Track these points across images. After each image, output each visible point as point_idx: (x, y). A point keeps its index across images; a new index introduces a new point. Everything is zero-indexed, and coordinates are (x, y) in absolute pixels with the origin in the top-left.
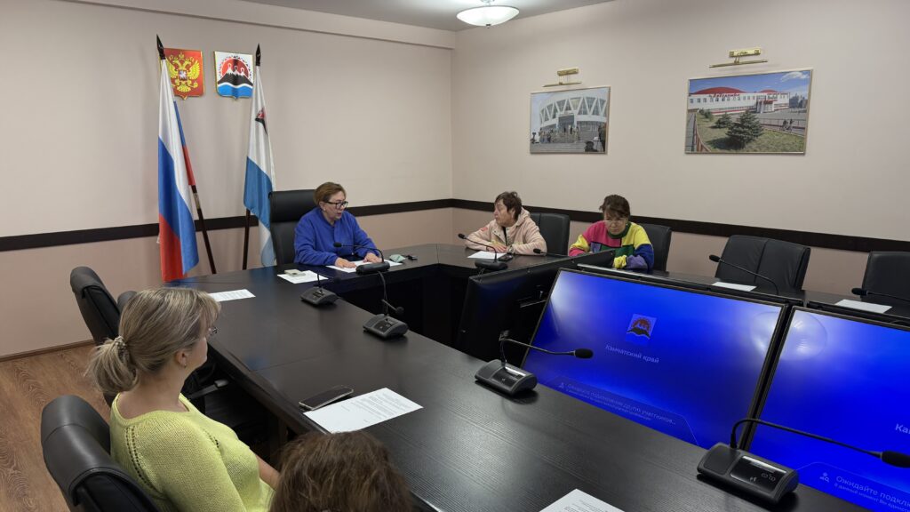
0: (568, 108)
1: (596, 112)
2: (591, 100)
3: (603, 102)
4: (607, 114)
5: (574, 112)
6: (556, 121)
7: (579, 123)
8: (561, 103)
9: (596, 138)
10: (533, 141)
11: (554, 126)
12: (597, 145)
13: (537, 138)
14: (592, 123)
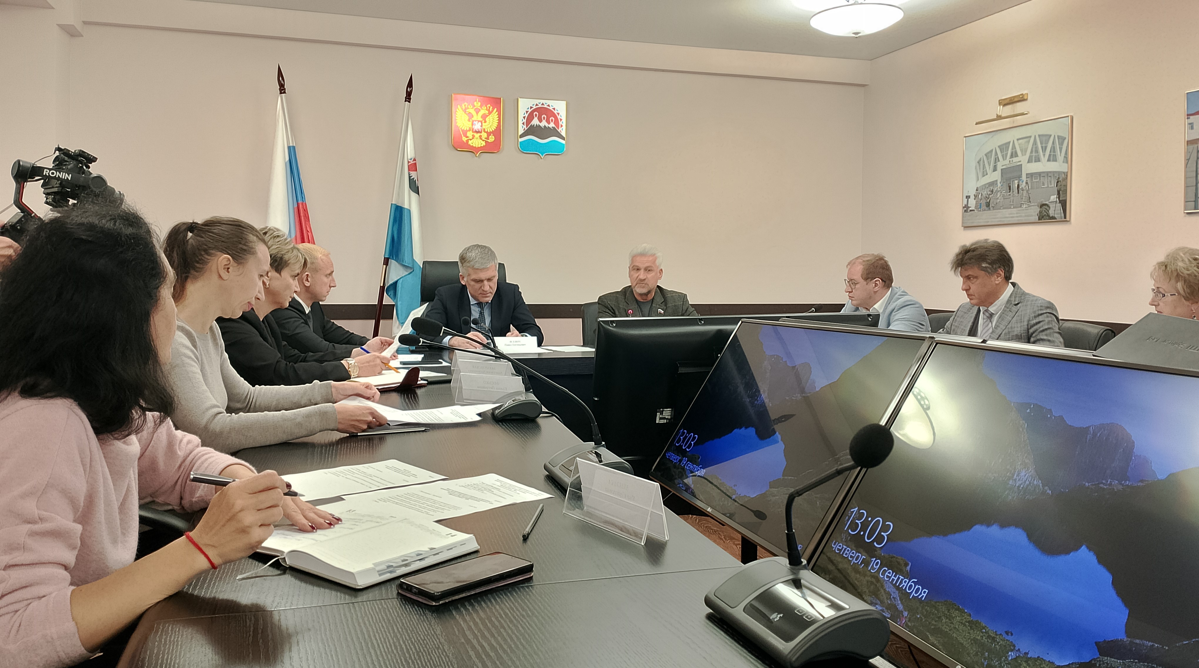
0: (1014, 155)
1: (1052, 158)
2: (1045, 138)
3: (1062, 139)
4: (1069, 159)
5: (1022, 159)
6: (996, 176)
7: (1030, 175)
8: (1004, 147)
9: (1054, 198)
10: (966, 208)
11: (993, 183)
12: (1055, 210)
13: (972, 203)
14: (1048, 174)
